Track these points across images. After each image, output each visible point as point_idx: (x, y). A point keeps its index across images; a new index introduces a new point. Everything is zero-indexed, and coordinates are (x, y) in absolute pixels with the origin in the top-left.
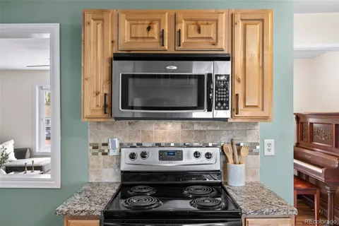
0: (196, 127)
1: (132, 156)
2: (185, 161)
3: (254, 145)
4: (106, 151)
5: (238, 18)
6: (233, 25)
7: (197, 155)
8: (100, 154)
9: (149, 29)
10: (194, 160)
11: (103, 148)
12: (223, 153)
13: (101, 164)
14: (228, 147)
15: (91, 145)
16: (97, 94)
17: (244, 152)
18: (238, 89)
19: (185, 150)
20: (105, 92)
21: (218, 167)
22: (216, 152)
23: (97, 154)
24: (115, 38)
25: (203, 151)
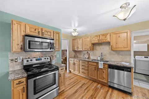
0: (44, 53)
1: (28, 61)
2: (42, 60)
3: (55, 56)
4: (17, 61)
5: (55, 32)
6: (54, 33)
7: (45, 59)
8: (14, 62)
9: (35, 30)
10: (45, 60)
11: (15, 60)
12: (50, 58)
13: (15, 65)
14: (51, 57)
15: (10, 60)
16: (18, 45)
17: (54, 57)
18: (55, 45)
19: (42, 58)
20: (21, 44)
21: (49, 61)
22: (49, 58)
23: (13, 62)
24: (24, 30)
25: (46, 58)
